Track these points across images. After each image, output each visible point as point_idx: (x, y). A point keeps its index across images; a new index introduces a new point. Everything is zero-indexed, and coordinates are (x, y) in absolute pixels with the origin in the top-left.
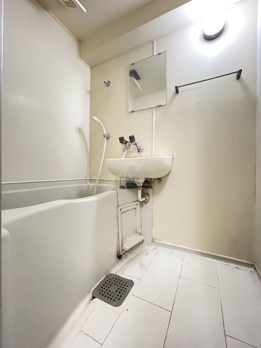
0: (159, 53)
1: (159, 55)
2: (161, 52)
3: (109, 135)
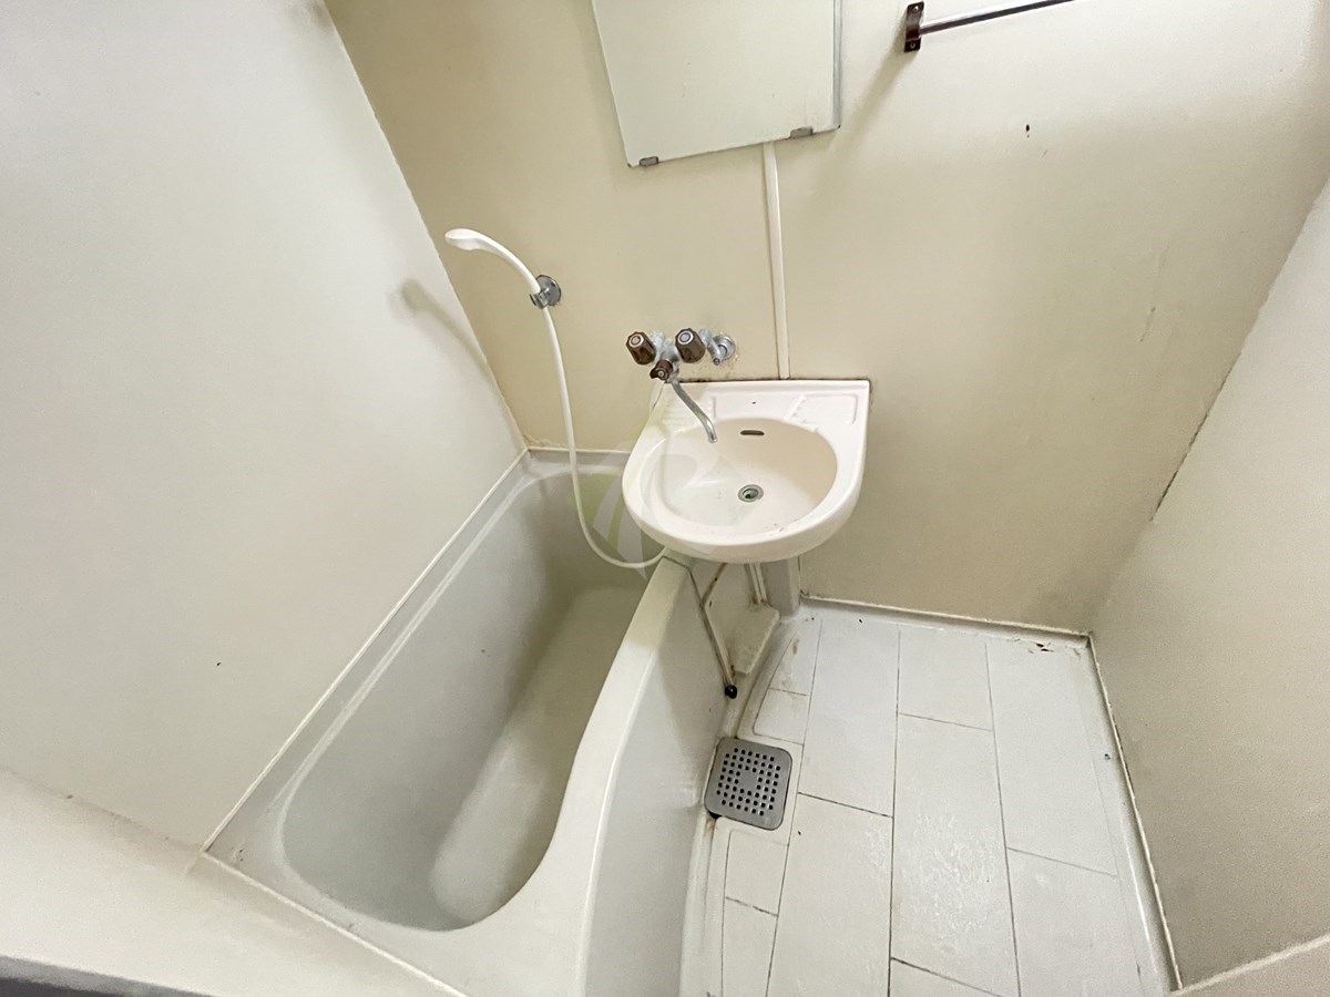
3: (553, 285)
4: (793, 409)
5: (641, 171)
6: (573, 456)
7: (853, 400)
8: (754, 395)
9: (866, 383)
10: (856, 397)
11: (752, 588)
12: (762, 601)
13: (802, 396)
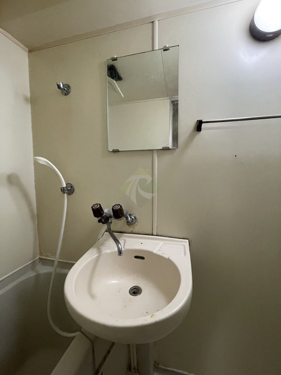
0: (165, 46)
1: (164, 50)
2: (168, 46)
3: (72, 187)
4: (158, 248)
5: (112, 154)
6: (56, 263)
7: (183, 247)
8: (142, 241)
9: (187, 241)
10: (184, 246)
11: (129, 359)
12: (134, 369)
13: (161, 243)
